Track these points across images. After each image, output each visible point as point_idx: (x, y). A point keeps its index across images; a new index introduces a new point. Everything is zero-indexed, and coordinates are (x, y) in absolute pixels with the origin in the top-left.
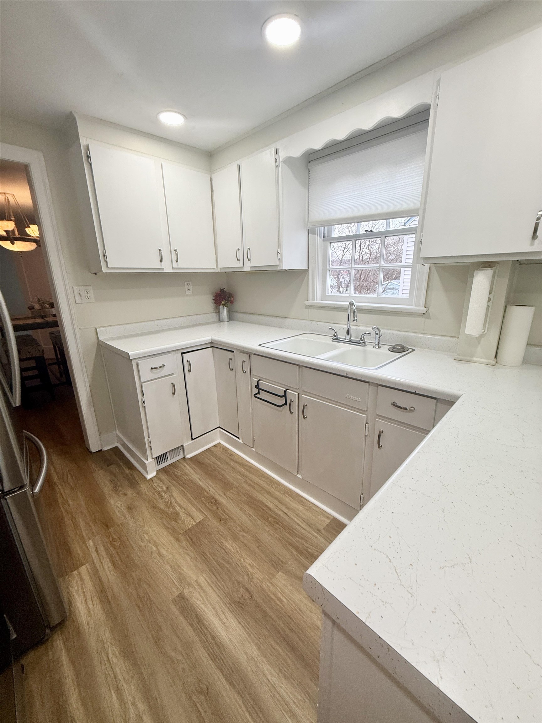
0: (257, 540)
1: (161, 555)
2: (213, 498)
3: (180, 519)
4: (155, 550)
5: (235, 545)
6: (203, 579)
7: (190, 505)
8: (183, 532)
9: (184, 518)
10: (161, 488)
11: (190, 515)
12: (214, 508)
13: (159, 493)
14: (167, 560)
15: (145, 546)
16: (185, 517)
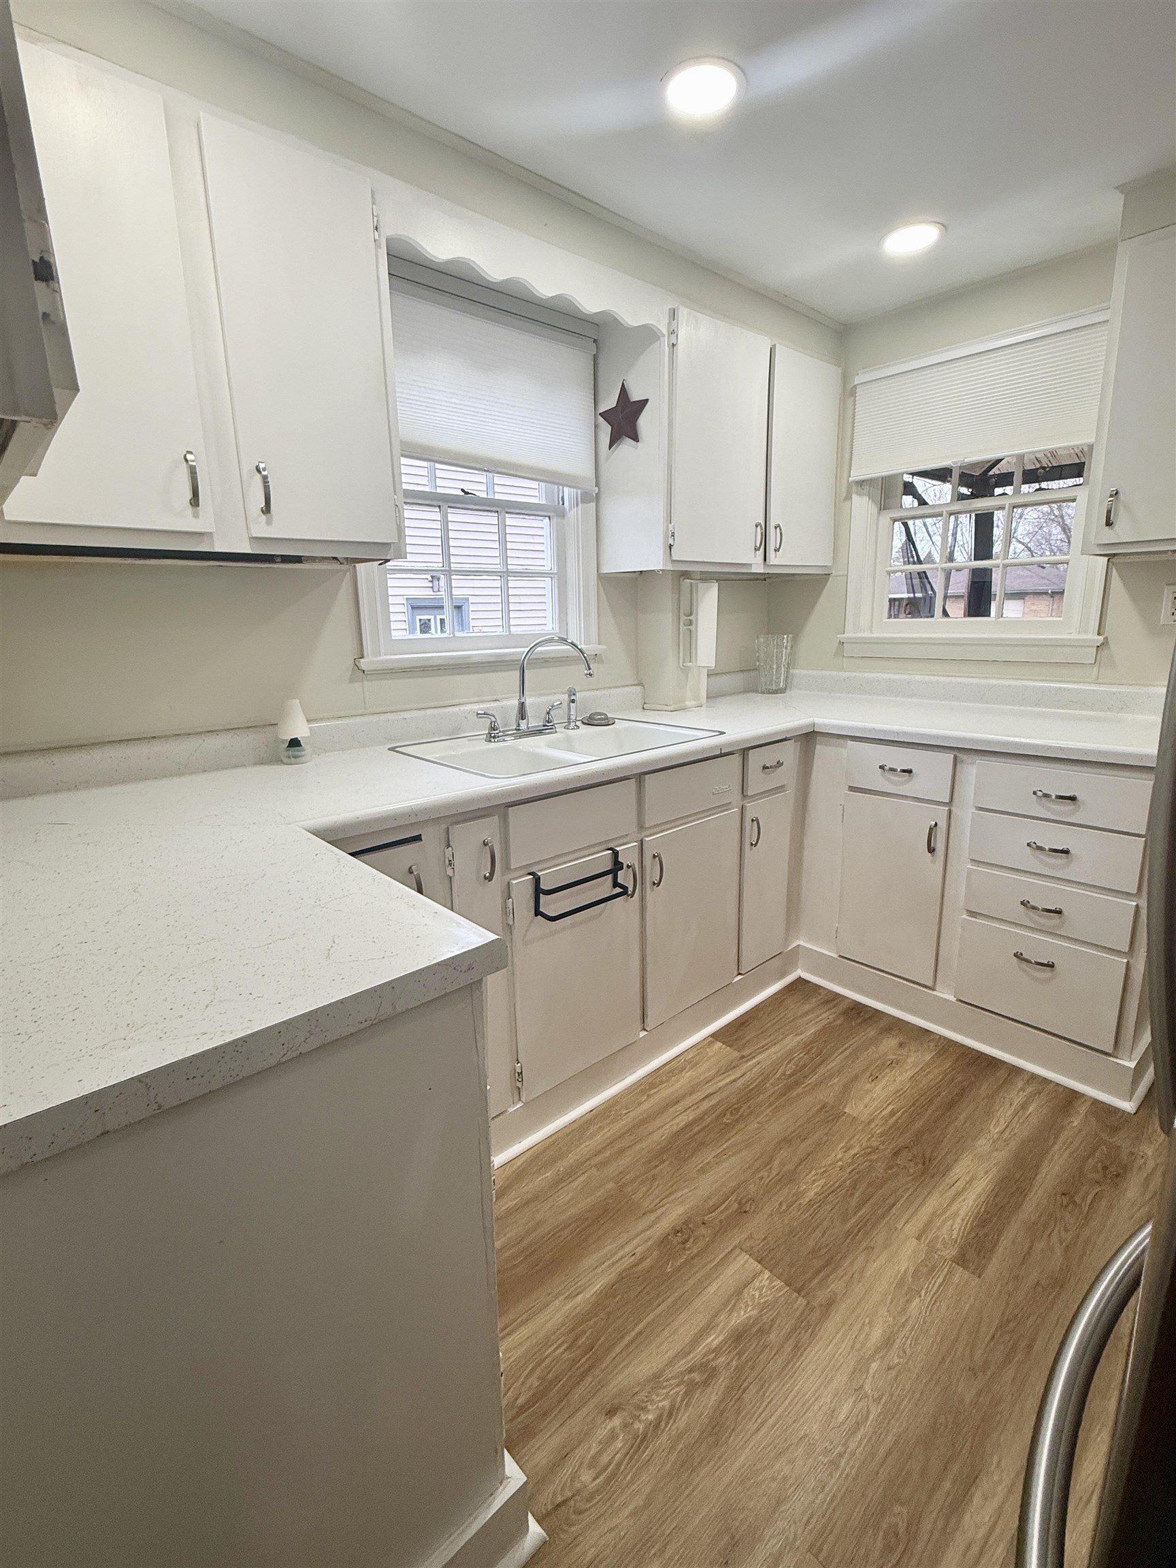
0: (786, 1141)
1: (889, 1339)
2: (664, 1241)
3: (757, 1319)
4: (878, 1362)
5: (810, 1175)
6: (908, 1226)
7: (697, 1303)
8: (800, 1298)
9: (750, 1309)
10: (613, 1436)
11: (738, 1293)
12: (703, 1230)
13: (642, 1441)
14: (894, 1318)
15: (877, 1400)
16: (747, 1306)
